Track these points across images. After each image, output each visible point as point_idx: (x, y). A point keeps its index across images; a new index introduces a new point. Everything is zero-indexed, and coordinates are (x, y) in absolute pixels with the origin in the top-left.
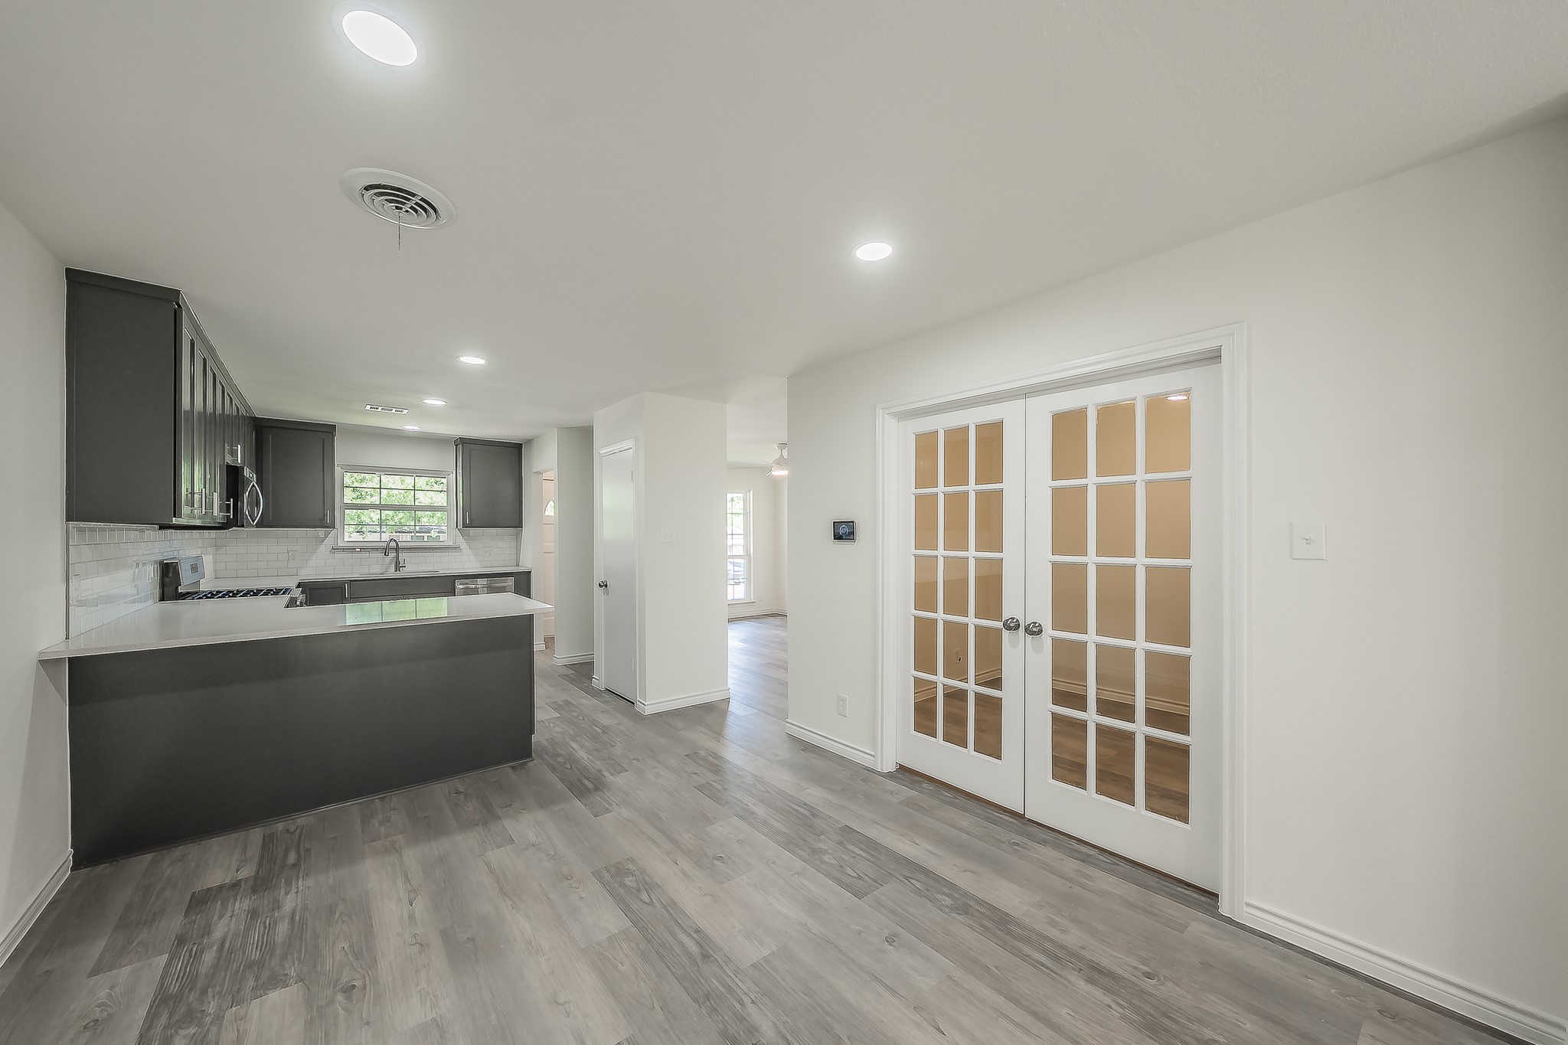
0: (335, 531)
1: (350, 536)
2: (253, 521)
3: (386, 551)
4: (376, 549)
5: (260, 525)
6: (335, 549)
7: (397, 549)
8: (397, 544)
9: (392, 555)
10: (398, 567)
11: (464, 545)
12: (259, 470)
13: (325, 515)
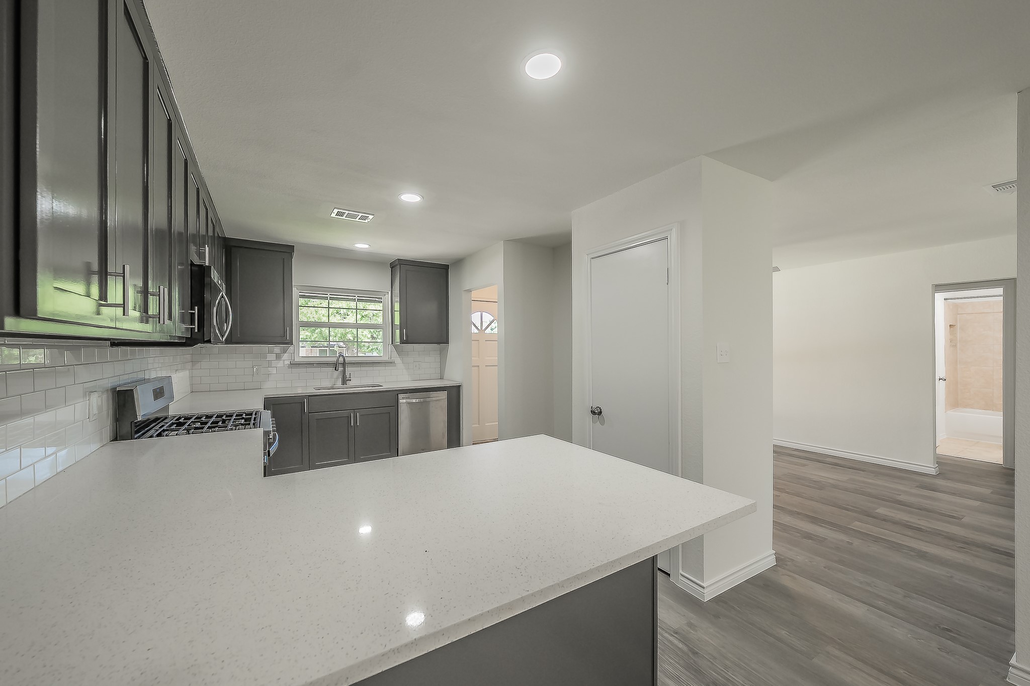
0: (291, 348)
1: (304, 352)
2: (223, 336)
3: (335, 366)
4: (327, 364)
5: (229, 341)
6: (294, 365)
7: (344, 364)
8: (344, 360)
9: (341, 369)
10: (344, 381)
11: (398, 360)
12: (228, 278)
13: (285, 332)
